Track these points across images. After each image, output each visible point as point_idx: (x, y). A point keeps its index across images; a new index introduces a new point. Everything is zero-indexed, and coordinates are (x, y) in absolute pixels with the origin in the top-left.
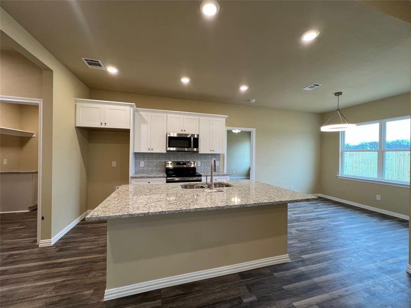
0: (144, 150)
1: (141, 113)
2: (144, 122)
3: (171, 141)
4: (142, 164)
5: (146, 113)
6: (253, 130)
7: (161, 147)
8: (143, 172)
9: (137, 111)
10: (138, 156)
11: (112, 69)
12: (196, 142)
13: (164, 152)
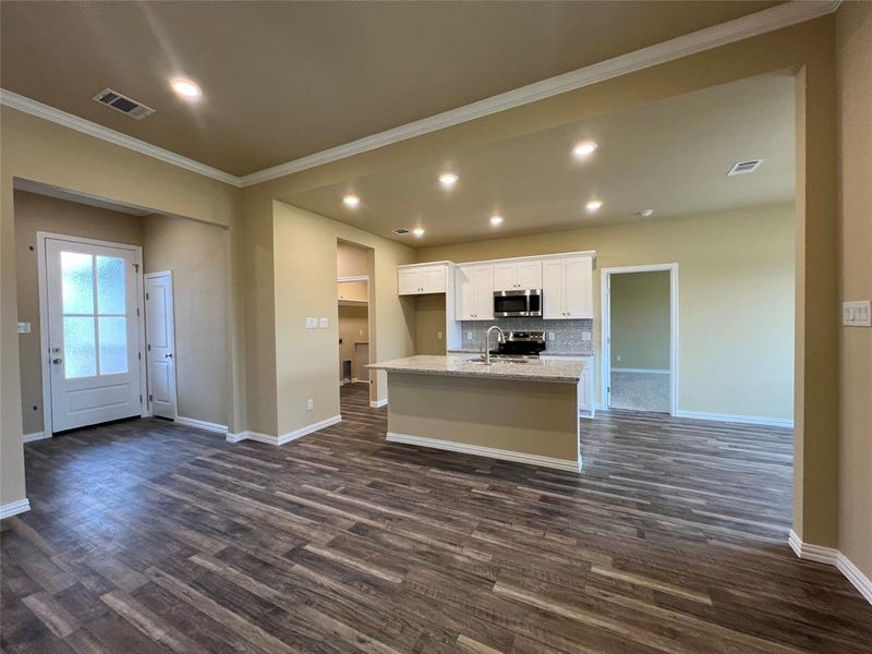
0: (467, 318)
1: (462, 269)
2: (466, 280)
3: (500, 302)
4: (470, 335)
6: (674, 268)
7: (487, 312)
8: (472, 346)
9: (457, 267)
10: (465, 325)
11: (419, 232)
12: (536, 301)
13: (492, 318)
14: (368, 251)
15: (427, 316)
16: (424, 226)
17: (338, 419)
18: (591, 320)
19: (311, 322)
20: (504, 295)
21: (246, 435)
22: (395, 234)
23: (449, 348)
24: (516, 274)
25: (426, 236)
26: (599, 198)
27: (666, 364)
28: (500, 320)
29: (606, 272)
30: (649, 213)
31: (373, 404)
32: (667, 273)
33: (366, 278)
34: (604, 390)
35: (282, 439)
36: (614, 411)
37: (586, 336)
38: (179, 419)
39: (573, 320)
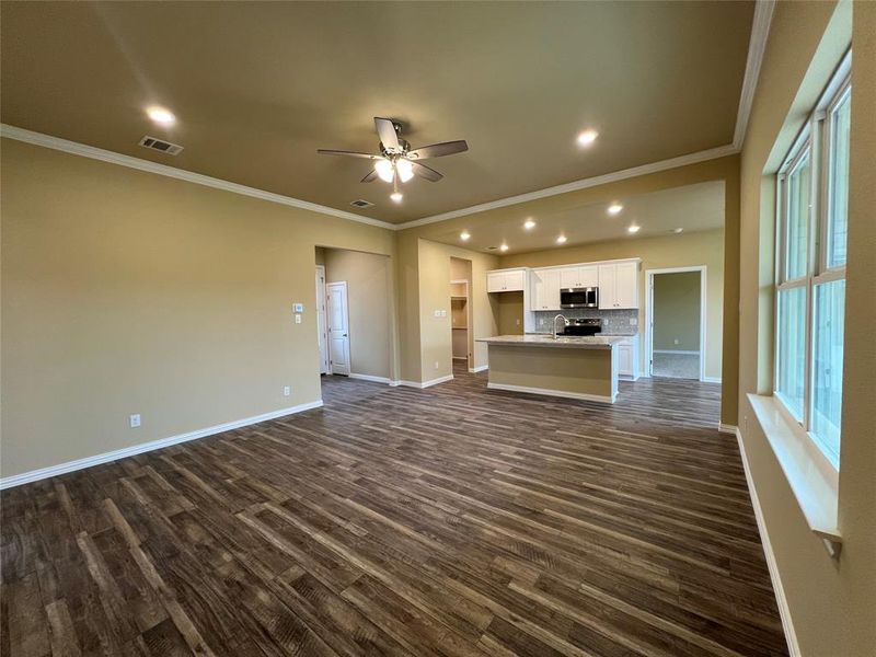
0: (539, 309)
1: (536, 272)
2: (539, 280)
3: (566, 297)
4: (542, 322)
5: (540, 272)
6: (704, 269)
7: (555, 304)
8: (543, 329)
9: (532, 271)
10: (538, 314)
11: (504, 248)
12: (592, 296)
13: (559, 309)
14: (468, 263)
15: (508, 307)
16: (508, 244)
17: (451, 377)
18: (636, 310)
19: (437, 313)
20: (571, 291)
21: (400, 383)
22: (487, 249)
23: (526, 331)
24: (577, 276)
25: (508, 251)
26: (638, 224)
27: (697, 346)
28: (565, 311)
29: (649, 273)
30: (680, 230)
31: (470, 370)
32: (700, 272)
33: (465, 281)
34: (647, 362)
35: (424, 385)
36: (654, 379)
37: (633, 321)
38: (351, 375)
39: (623, 310)
